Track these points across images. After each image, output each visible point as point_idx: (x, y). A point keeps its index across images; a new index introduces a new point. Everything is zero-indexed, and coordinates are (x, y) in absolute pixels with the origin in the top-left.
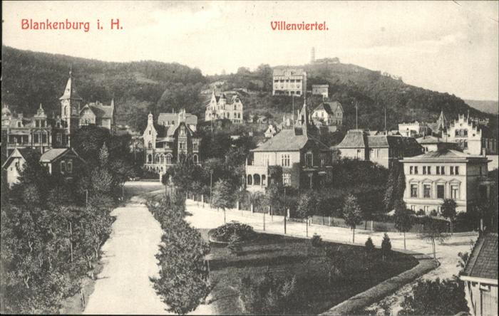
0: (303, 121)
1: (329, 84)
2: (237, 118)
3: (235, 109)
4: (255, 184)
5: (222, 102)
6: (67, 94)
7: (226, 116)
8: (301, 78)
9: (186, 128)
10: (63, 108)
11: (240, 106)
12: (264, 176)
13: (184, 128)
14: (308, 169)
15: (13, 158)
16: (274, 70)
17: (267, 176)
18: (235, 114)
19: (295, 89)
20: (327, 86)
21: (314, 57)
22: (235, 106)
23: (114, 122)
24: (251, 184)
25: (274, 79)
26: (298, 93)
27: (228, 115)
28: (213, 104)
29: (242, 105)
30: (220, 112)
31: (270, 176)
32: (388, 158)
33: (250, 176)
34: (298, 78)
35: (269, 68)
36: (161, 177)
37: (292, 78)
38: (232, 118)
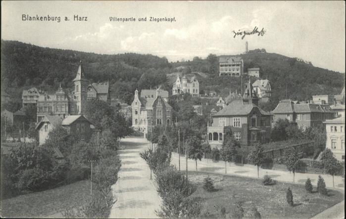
0: (248, 94)
1: (260, 67)
2: (195, 93)
3: (194, 86)
4: (214, 140)
5: (184, 82)
6: (79, 77)
7: (187, 91)
8: (240, 63)
9: (162, 100)
10: (76, 87)
11: (197, 84)
12: (221, 134)
13: (160, 100)
14: (253, 129)
15: (44, 123)
16: (220, 59)
17: (223, 134)
18: (194, 90)
19: (235, 72)
20: (259, 69)
21: (247, 48)
22: (194, 85)
23: (109, 97)
24: (211, 140)
25: (220, 64)
26: (238, 74)
27: (189, 90)
28: (178, 83)
29: (198, 83)
30: (183, 89)
31: (225, 133)
32: (310, 120)
33: (210, 134)
34: (238, 63)
35: (216, 57)
36: (145, 135)
37: (234, 64)
38: (191, 92)
